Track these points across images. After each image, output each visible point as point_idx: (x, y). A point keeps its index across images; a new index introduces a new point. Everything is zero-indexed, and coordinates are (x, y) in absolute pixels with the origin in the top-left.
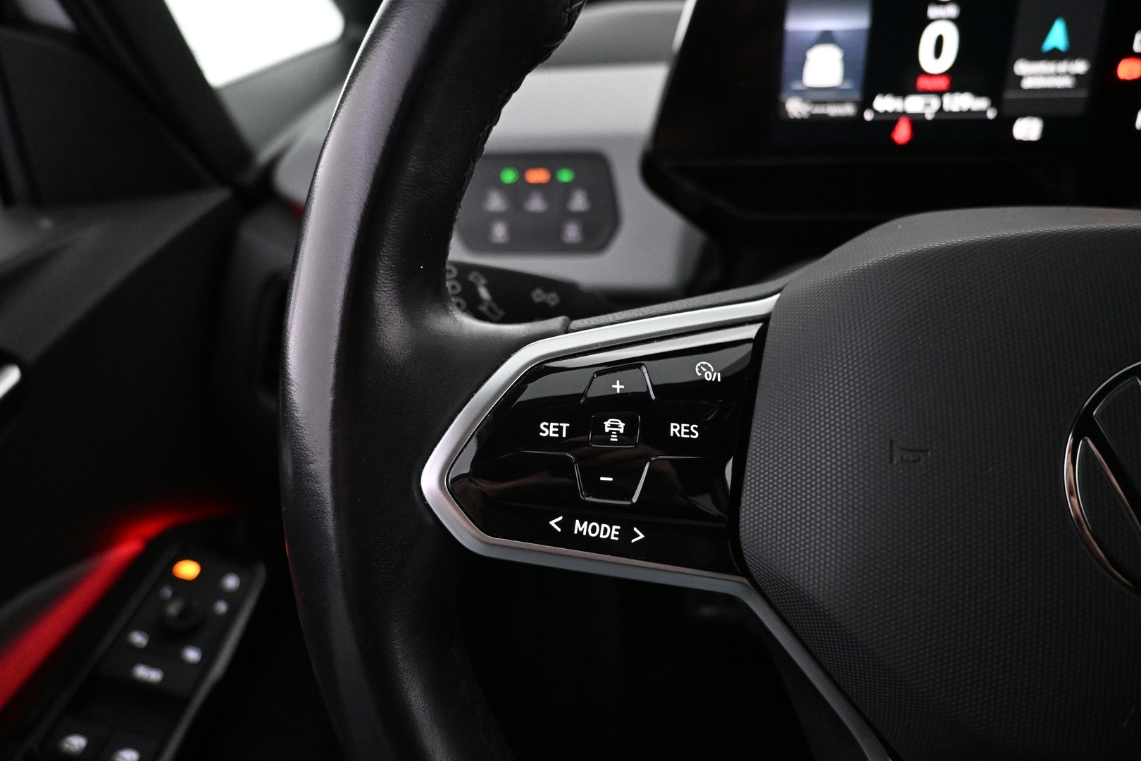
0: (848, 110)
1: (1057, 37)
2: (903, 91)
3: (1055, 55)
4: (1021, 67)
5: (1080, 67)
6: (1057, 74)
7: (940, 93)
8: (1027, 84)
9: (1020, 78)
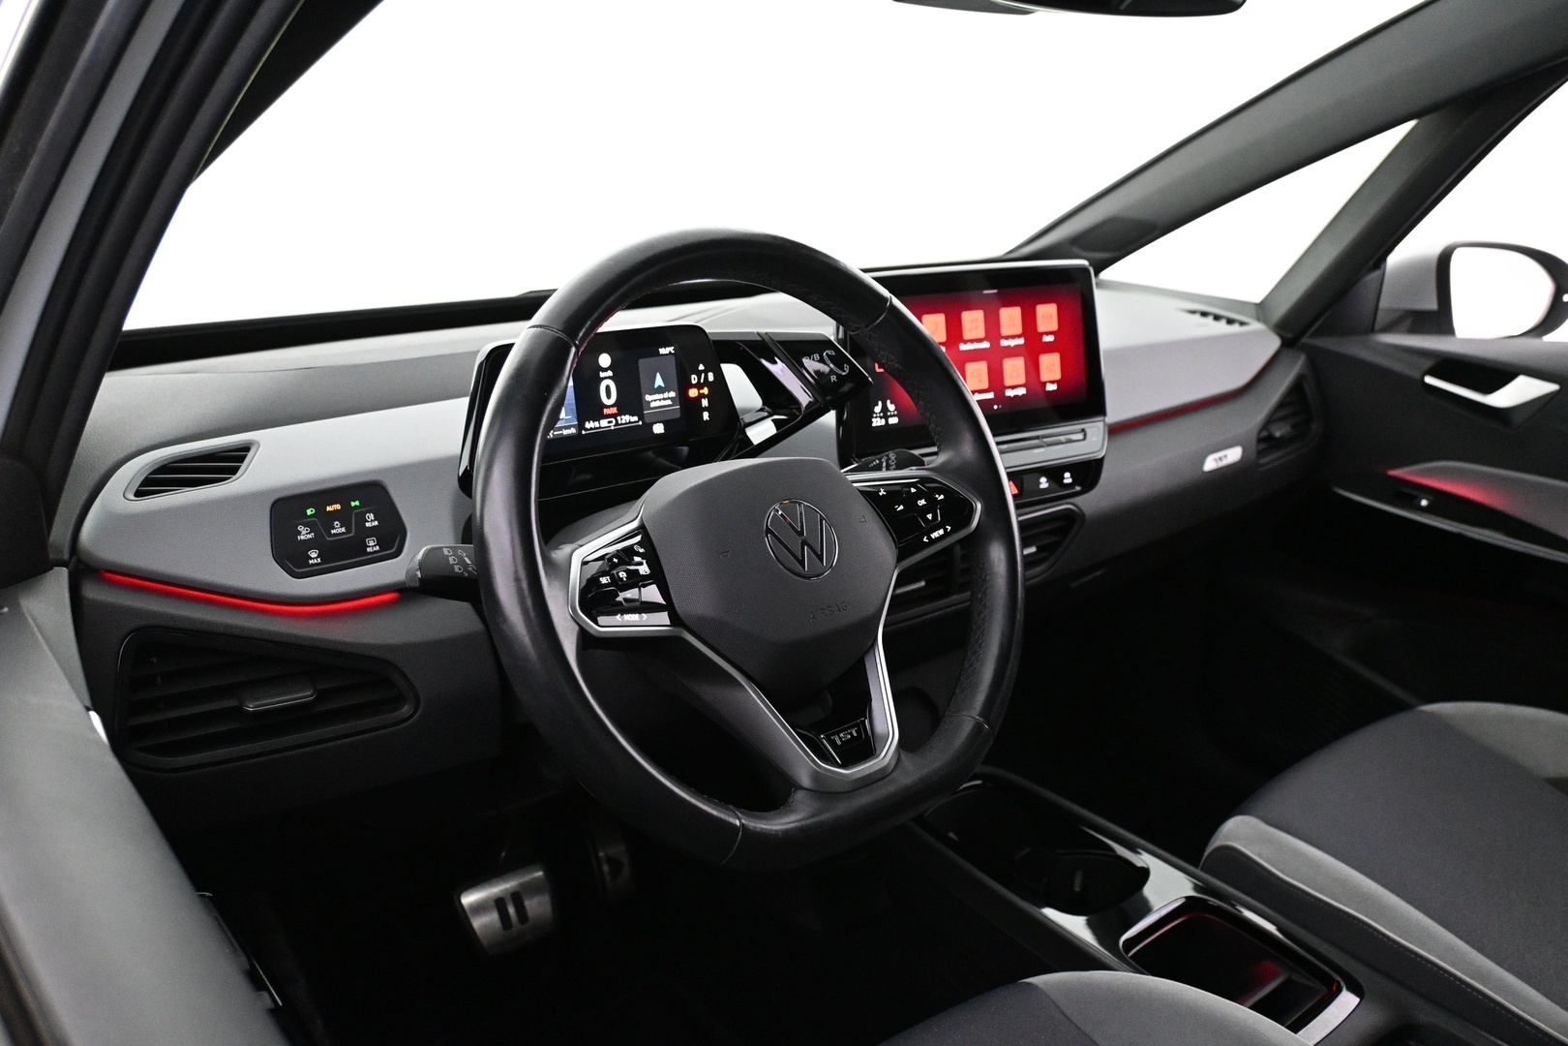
0: (573, 431)
1: (659, 382)
2: (597, 419)
3: (660, 390)
4: (648, 398)
5: (672, 394)
6: (664, 399)
7: (614, 416)
8: (653, 405)
9: (649, 402)
